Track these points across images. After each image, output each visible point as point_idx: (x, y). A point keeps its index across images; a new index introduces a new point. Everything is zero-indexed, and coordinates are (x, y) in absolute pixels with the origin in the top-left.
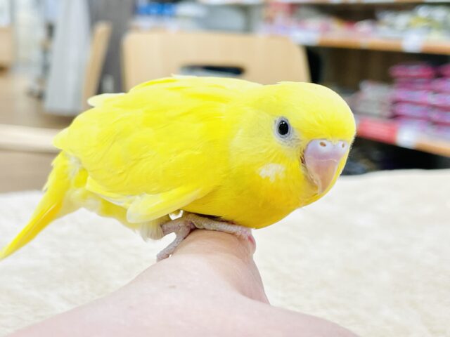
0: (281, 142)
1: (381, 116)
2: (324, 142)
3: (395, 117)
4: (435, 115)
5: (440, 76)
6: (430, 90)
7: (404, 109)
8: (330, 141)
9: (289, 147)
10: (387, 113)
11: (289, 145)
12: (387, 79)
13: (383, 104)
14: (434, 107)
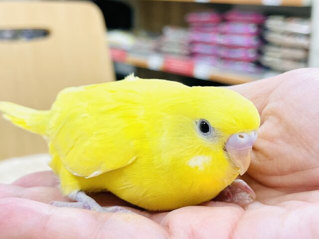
0: (205, 139)
1: (180, 54)
2: (243, 134)
3: (193, 55)
4: (223, 52)
5: (225, 21)
6: (217, 32)
7: (198, 49)
8: (247, 133)
9: (212, 142)
10: (186, 52)
11: (212, 141)
12: (184, 25)
13: (182, 44)
14: (221, 46)
